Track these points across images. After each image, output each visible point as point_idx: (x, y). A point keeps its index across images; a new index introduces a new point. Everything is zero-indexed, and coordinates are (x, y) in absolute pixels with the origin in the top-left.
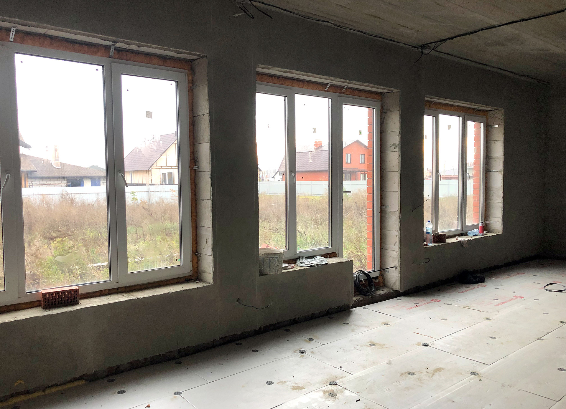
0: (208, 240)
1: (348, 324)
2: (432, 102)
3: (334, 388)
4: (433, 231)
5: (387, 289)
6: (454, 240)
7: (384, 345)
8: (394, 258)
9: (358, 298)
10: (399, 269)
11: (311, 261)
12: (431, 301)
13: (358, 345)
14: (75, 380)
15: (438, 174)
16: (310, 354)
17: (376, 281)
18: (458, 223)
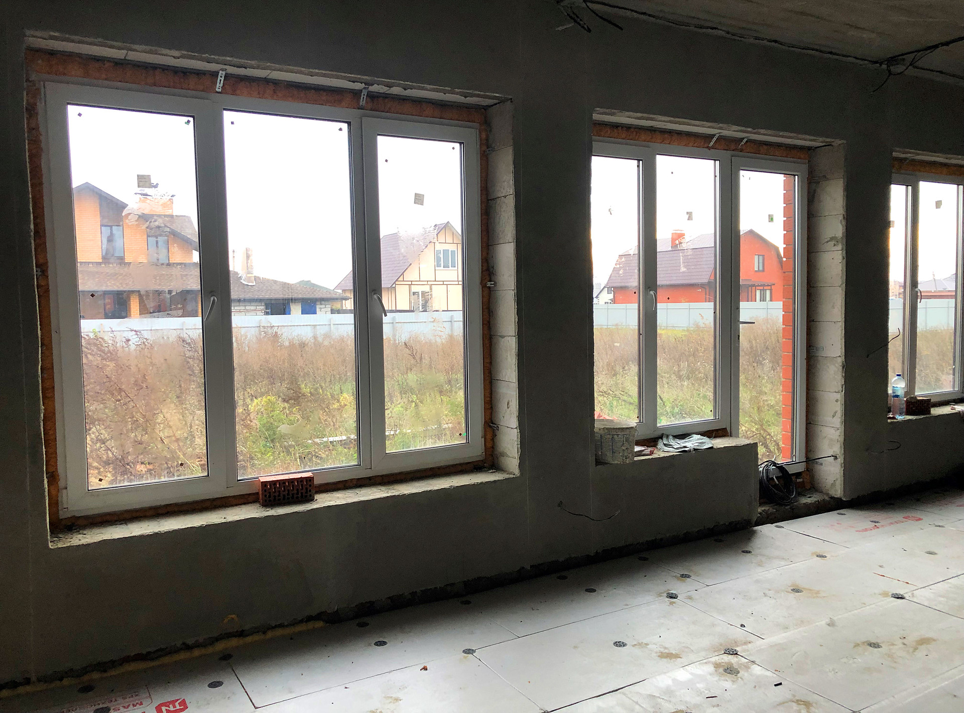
0: (510, 403)
1: (750, 552)
2: (906, 159)
3: (733, 659)
4: (906, 394)
5: (818, 494)
6: (946, 410)
7: (818, 592)
8: (831, 440)
9: (766, 508)
10: (840, 460)
11: (683, 443)
12: (904, 519)
13: (770, 590)
14: (310, 619)
15: (916, 289)
16: (686, 601)
17: (798, 480)
18: (954, 379)
